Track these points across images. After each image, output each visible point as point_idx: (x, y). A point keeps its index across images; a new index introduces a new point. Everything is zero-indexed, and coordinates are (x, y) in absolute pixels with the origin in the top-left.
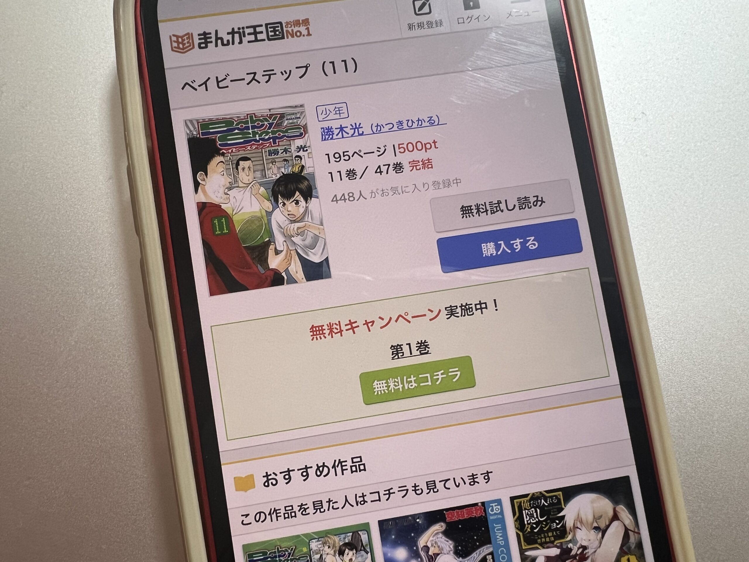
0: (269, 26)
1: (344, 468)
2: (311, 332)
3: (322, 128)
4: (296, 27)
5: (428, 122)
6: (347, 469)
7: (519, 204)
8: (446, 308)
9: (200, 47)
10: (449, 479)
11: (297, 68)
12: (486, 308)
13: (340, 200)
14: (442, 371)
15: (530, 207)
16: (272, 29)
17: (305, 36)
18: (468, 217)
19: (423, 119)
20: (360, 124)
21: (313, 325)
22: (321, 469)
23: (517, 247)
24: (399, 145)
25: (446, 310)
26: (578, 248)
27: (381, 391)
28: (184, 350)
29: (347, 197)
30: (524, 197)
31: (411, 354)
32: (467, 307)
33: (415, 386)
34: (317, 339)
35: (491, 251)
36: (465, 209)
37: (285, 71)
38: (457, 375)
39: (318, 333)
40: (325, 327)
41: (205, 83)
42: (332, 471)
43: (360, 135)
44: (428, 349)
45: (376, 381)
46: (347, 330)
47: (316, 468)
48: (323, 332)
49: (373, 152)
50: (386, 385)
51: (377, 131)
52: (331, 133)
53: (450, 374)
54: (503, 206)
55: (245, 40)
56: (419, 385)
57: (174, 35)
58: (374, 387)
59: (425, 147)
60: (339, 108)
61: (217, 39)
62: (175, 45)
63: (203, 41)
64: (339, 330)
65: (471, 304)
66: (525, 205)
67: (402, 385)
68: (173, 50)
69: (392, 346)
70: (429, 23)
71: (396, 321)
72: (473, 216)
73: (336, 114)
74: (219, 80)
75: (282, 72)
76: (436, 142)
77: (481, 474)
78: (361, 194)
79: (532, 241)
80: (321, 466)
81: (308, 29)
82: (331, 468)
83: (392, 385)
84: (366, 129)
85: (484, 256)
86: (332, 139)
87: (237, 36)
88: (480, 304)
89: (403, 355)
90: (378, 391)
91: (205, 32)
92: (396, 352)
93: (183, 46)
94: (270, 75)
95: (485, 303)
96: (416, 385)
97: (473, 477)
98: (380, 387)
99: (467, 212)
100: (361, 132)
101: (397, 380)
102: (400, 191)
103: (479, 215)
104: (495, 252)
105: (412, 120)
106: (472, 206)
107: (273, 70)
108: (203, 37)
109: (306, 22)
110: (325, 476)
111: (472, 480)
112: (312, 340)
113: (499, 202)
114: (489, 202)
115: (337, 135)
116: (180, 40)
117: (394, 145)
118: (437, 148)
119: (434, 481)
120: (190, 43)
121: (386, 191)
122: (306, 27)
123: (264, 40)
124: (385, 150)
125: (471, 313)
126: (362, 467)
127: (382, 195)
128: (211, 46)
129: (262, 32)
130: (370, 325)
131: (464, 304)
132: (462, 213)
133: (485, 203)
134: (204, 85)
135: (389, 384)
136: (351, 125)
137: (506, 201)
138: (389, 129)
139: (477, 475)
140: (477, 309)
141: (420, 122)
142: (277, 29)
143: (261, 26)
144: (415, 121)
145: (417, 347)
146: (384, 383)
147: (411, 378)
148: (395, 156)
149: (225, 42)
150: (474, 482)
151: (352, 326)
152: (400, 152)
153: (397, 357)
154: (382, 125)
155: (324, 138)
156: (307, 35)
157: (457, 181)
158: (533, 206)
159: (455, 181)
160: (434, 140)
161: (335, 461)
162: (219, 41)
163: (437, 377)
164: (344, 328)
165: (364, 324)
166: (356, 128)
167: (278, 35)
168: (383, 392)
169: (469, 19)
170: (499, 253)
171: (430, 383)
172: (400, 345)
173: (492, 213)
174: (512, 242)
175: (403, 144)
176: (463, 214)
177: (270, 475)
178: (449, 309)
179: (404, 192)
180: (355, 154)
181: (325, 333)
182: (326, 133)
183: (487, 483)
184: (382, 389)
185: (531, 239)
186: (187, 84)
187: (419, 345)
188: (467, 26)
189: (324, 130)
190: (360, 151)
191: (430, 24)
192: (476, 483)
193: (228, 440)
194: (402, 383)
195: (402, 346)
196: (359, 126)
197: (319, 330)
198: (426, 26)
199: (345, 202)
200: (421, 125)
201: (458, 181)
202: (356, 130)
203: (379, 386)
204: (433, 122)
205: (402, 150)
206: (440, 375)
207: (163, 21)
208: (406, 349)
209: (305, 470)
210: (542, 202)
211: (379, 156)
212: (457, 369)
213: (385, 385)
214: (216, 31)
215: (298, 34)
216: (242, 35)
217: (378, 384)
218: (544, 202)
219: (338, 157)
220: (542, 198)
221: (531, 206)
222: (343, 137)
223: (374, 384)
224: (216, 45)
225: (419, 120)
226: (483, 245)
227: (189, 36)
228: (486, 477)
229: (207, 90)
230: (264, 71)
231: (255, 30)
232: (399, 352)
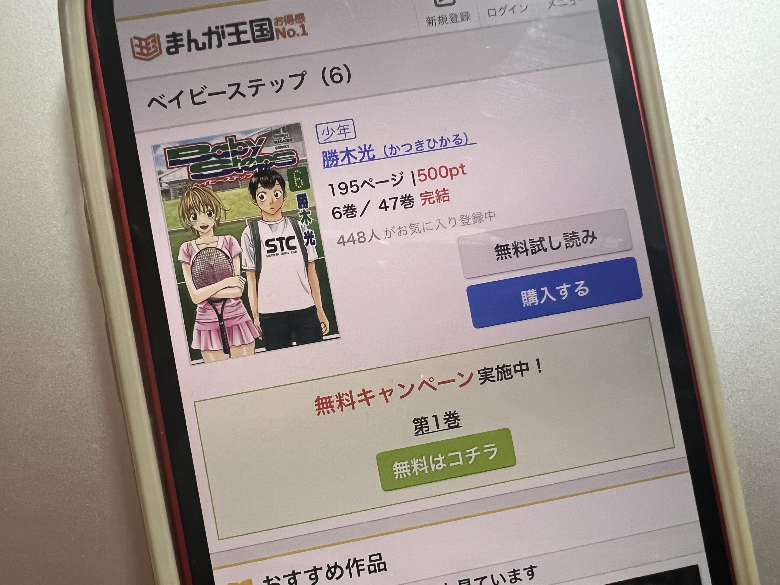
0: (254, 24)
1: (360, 568)
2: (316, 405)
3: (323, 152)
4: (288, 24)
5: (453, 141)
6: (364, 570)
7: (565, 241)
8: (479, 371)
9: (169, 53)
10: (486, 577)
11: (290, 76)
12: (527, 369)
13: (348, 241)
14: (476, 448)
15: (578, 244)
16: (259, 28)
17: (300, 36)
18: (504, 258)
19: (447, 138)
20: (370, 146)
21: (318, 397)
22: (333, 570)
23: (562, 294)
24: (419, 171)
25: (479, 373)
26: (637, 294)
27: (402, 474)
28: (162, 433)
29: (356, 237)
30: (571, 232)
31: (438, 428)
32: (505, 369)
33: (444, 467)
34: (324, 414)
35: (533, 300)
36: (501, 248)
37: (276, 81)
38: (493, 451)
39: (325, 406)
40: (334, 399)
41: (177, 98)
42: (346, 572)
43: (371, 159)
44: (459, 422)
45: (396, 462)
46: (360, 401)
47: (327, 568)
48: (330, 405)
49: (388, 181)
50: (409, 466)
51: (391, 154)
52: (335, 158)
53: (485, 451)
54: (546, 244)
55: (225, 42)
56: (448, 465)
57: (136, 38)
58: (394, 469)
59: (451, 173)
60: (344, 126)
61: (190, 41)
62: (137, 50)
63: (172, 44)
64: (350, 402)
65: (510, 366)
66: (573, 242)
67: (428, 467)
68: (135, 57)
69: (415, 419)
70: (453, 16)
71: (420, 389)
72: (511, 257)
73: (340, 134)
74: (194, 93)
75: (272, 83)
76: (464, 166)
77: (524, 569)
78: (373, 234)
79: (582, 286)
80: (332, 567)
81: (303, 27)
82: (344, 568)
83: (415, 466)
84: (378, 152)
85: (524, 306)
86: (336, 165)
87: (214, 37)
88: (520, 364)
89: (428, 430)
90: (399, 474)
91: (174, 33)
92: (420, 427)
93: (147, 52)
94: (257, 87)
95: (527, 364)
96: (445, 465)
97: (515, 573)
98: (402, 470)
99: (503, 252)
100: (371, 156)
101: (420, 460)
102: (421, 228)
103: (518, 256)
104: (537, 301)
105: (433, 139)
106: (508, 245)
107: (261, 80)
108: (172, 39)
109: (300, 17)
110: (337, 578)
111: (513, 577)
112: (319, 414)
113: (542, 240)
114: (530, 240)
115: (342, 161)
116: (144, 43)
117: (412, 172)
118: (466, 173)
119: (468, 580)
120: (156, 47)
121: (404, 229)
122: (300, 24)
123: (248, 42)
124: (402, 177)
125: (510, 376)
126: (382, 566)
127: (400, 234)
128: (183, 50)
129: (245, 32)
130: (387, 394)
131: (501, 366)
132: (497, 253)
133: (524, 241)
134: (176, 101)
135: (412, 466)
136: (359, 147)
137: (550, 237)
138: (406, 152)
139: (519, 570)
140: (516, 372)
141: (444, 141)
142: (264, 27)
143: (244, 23)
144: (438, 141)
145: (445, 419)
146: (406, 465)
147: (438, 457)
148: (415, 185)
149: (200, 46)
150: (516, 579)
151: (366, 396)
152: (420, 180)
153: (421, 432)
154: (397, 146)
155: (326, 164)
156: (303, 35)
157: (490, 215)
158: (582, 244)
159: (488, 215)
160: (462, 165)
161: (349, 560)
162: (193, 45)
163: (470, 455)
164: (356, 399)
165: (380, 394)
166: (366, 151)
167: (266, 35)
168: (405, 476)
169: (502, 11)
170: (542, 302)
171: (461, 463)
172: (425, 418)
173: (533, 253)
174: (557, 288)
175: (424, 170)
176: (498, 255)
177: (272, 579)
178: (484, 372)
179: (426, 230)
180: (366, 184)
181: (333, 406)
182: (328, 159)
183: (530, 579)
184: (404, 471)
185: (579, 284)
186: (154, 99)
187: (448, 417)
188: (498, 20)
189: (326, 154)
190: (371, 180)
191: (454, 18)
192: (518, 581)
193: (219, 539)
194: (428, 463)
195: (426, 419)
196: (369, 148)
197: (326, 403)
198: (449, 20)
199: (354, 243)
200: (446, 145)
201: (492, 214)
202: (366, 153)
203: (400, 468)
204: (460, 141)
205: (422, 177)
206: (473, 452)
207: (121, 20)
208: (431, 422)
209: (314, 572)
210: (594, 237)
211: (394, 185)
212: (494, 445)
213: (406, 467)
214: (189, 32)
215: (291, 33)
216: (221, 36)
217: (399, 466)
218: (596, 238)
219: (344, 188)
220: (593, 232)
221: (580, 243)
222: (350, 163)
223: (394, 466)
224: (189, 50)
225: (442, 140)
226: (522, 292)
227: (155, 39)
228: (530, 573)
229: (179, 107)
230: (250, 82)
231: (237, 29)
232: (423, 426)
